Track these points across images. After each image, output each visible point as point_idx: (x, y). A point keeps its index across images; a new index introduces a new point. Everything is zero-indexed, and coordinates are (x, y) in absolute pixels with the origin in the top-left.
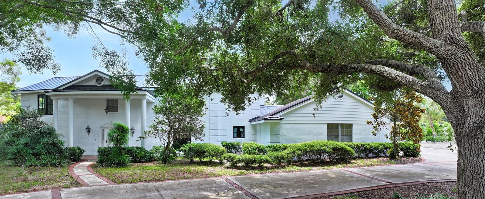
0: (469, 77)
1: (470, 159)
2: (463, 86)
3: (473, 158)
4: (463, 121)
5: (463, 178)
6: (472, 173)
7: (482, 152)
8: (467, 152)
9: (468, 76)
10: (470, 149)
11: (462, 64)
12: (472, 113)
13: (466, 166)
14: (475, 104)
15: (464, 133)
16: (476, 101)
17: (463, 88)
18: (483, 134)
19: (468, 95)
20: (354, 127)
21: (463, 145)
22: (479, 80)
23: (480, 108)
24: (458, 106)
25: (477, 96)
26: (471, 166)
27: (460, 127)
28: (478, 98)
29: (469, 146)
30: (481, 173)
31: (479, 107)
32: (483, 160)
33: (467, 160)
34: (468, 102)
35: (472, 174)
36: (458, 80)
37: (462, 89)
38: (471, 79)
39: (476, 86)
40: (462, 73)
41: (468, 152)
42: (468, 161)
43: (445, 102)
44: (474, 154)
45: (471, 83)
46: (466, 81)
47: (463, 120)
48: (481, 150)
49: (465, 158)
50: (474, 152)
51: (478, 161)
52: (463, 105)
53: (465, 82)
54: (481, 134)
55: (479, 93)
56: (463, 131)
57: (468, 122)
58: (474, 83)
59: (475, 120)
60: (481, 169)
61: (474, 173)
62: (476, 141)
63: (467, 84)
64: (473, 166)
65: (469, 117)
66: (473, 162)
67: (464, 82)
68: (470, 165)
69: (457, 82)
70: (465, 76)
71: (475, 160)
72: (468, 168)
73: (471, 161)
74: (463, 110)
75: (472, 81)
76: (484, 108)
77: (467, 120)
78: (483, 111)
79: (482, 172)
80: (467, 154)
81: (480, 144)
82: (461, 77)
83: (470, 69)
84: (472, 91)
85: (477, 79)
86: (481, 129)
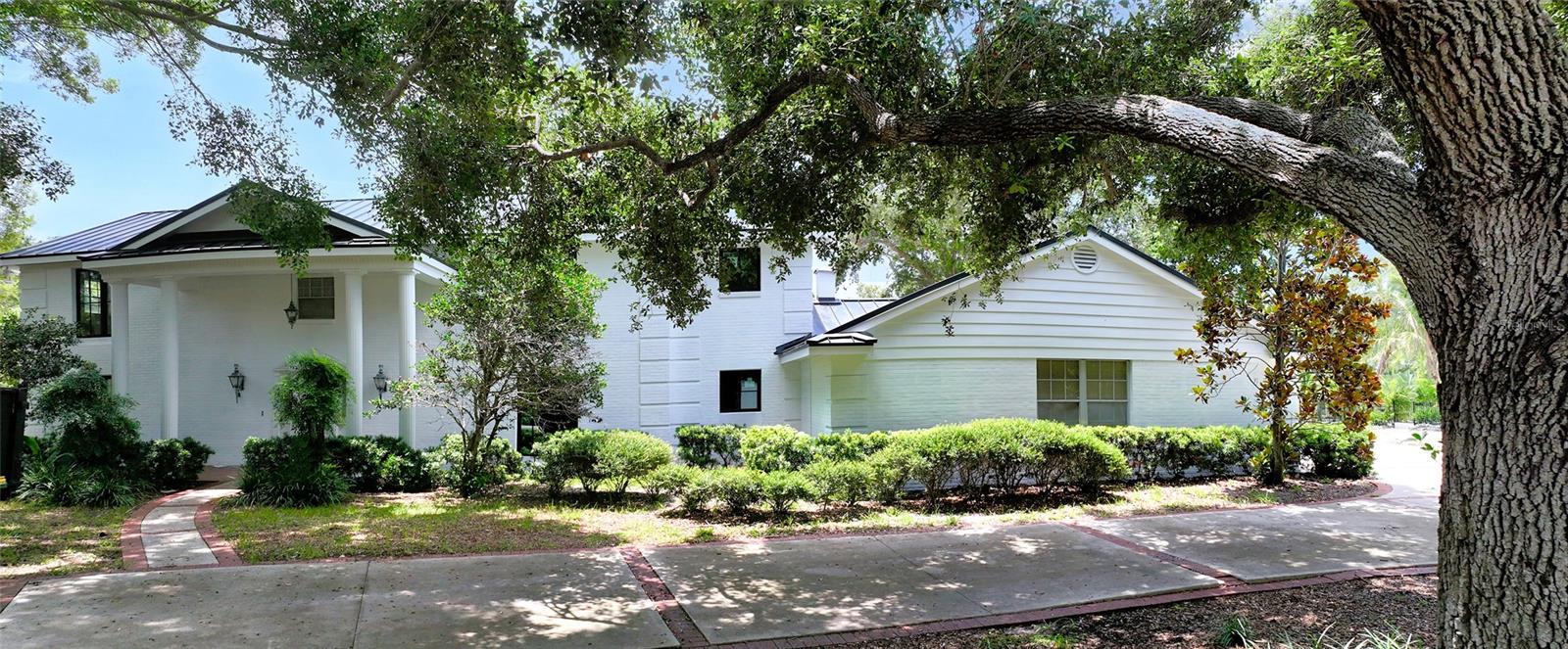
0: (1502, 99)
1: (1492, 491)
2: (1475, 147)
3: (1507, 484)
4: (1467, 315)
5: (1462, 580)
6: (1501, 555)
7: (1550, 459)
8: (1480, 457)
9: (1499, 94)
10: (1494, 446)
11: (1472, 35)
12: (1511, 271)
13: (1473, 524)
14: (1526, 229)
15: (1469, 367)
16: (1530, 215)
17: (1473, 156)
18: (1554, 370)
19: (1496, 187)
20: (1136, 371)
21: (1461, 426)
22: (1551, 112)
23: (1546, 247)
24: (1448, 245)
25: (1538, 191)
26: (1496, 523)
27: (1451, 343)
28: (1538, 199)
29: (1489, 431)
30: (1539, 556)
31: (1541, 246)
32: (1551, 495)
33: (1478, 498)
34: (1492, 223)
35: (1502, 561)
36: (1452, 118)
37: (1468, 164)
38: (1514, 106)
39: (1534, 144)
40: (1470, 83)
41: (1484, 457)
42: (1485, 502)
43: (1394, 232)
44: (1509, 470)
45: (1513, 126)
46: (1489, 119)
47: (1467, 307)
48: (1546, 448)
49: (1472, 489)
50: (1509, 456)
51: (1526, 502)
52: (1469, 240)
53: (1484, 125)
54: (1544, 372)
55: (1547, 176)
56: (1464, 361)
57: (1489, 319)
58: (1525, 127)
59: (1523, 306)
60: (1542, 541)
61: (1509, 559)
62: (1522, 403)
63: (1492, 137)
64: (1506, 524)
65: (1496, 294)
66: (1505, 502)
67: (1477, 126)
68: (1492, 519)
69: (1445, 127)
70: (1487, 97)
71: (1514, 497)
72: (1481, 535)
73: (1494, 502)
74: (1468, 263)
75: (1516, 118)
76: (1565, 248)
77: (1485, 307)
78: (1560, 262)
79: (1546, 553)
80: (1479, 465)
81: (1542, 421)
82: (1465, 102)
83: (1510, 61)
84: (1515, 169)
85: (1543, 107)
86: (1547, 349)
